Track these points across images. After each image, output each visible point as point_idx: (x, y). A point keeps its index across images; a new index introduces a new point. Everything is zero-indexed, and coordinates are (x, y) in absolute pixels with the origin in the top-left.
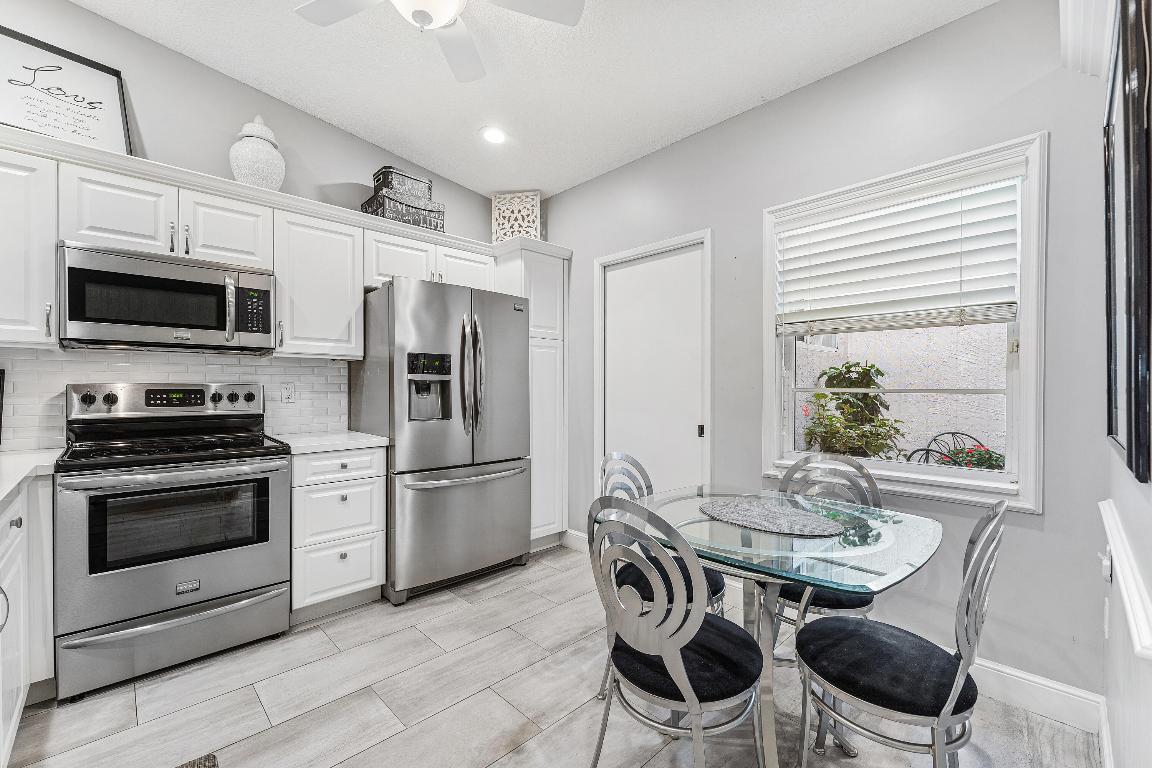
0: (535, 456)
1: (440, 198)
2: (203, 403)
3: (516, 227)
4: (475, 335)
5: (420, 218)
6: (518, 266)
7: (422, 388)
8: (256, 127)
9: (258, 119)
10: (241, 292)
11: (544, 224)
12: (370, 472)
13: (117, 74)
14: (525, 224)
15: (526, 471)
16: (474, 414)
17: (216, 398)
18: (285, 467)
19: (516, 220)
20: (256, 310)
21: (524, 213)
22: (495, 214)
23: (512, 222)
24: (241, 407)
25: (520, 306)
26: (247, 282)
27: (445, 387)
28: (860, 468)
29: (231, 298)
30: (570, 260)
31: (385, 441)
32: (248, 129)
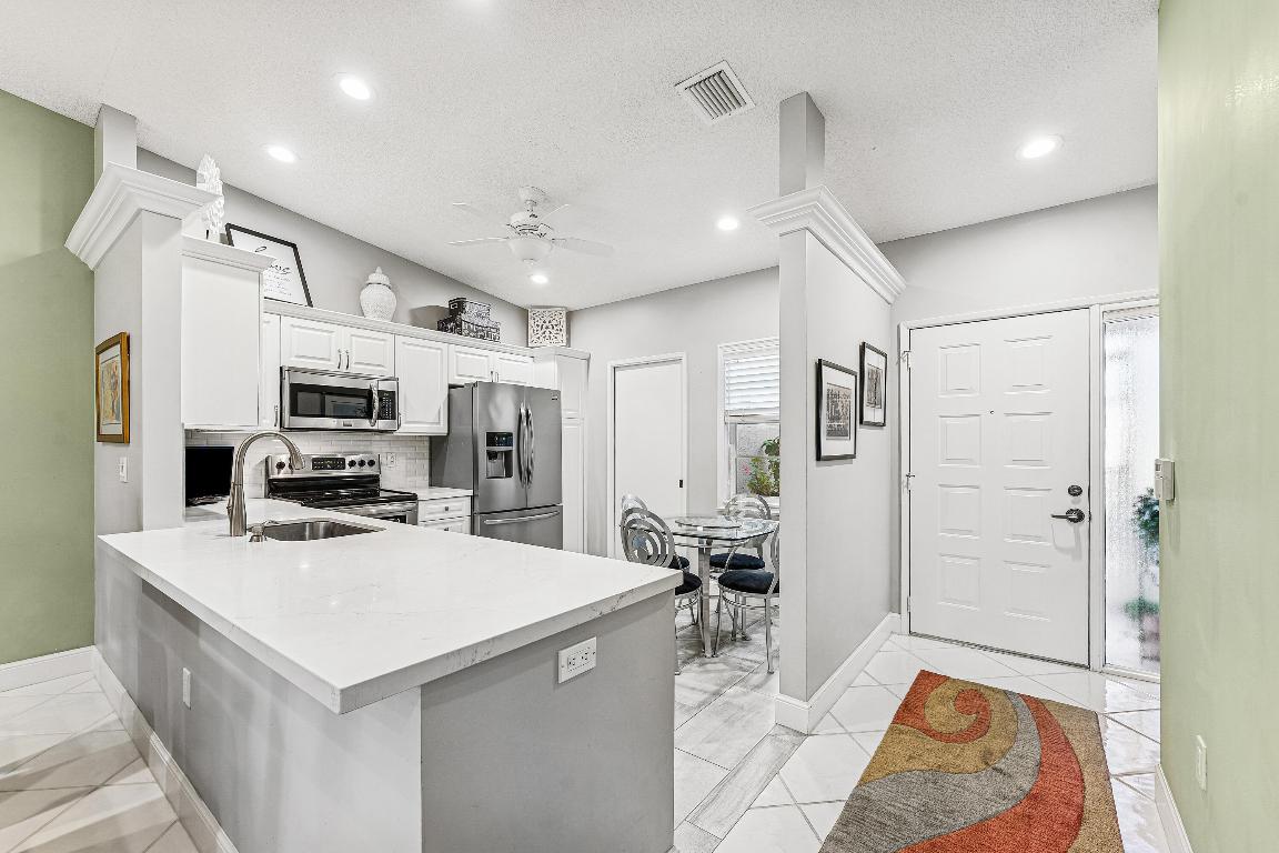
0: (565, 503)
1: (497, 317)
2: (344, 468)
3: (547, 334)
4: (528, 416)
5: (486, 334)
6: (552, 366)
7: (492, 455)
8: (378, 276)
9: (379, 270)
10: (380, 393)
11: (568, 332)
12: (460, 514)
13: (294, 246)
14: (554, 332)
15: (560, 514)
16: (526, 475)
17: (352, 464)
18: (413, 508)
19: (547, 328)
20: (387, 405)
21: (554, 323)
22: (531, 322)
23: (544, 329)
24: (367, 471)
25: (555, 396)
26: (384, 386)
27: (508, 454)
28: (765, 503)
29: (376, 397)
30: (588, 360)
31: (470, 492)
32: (373, 278)
